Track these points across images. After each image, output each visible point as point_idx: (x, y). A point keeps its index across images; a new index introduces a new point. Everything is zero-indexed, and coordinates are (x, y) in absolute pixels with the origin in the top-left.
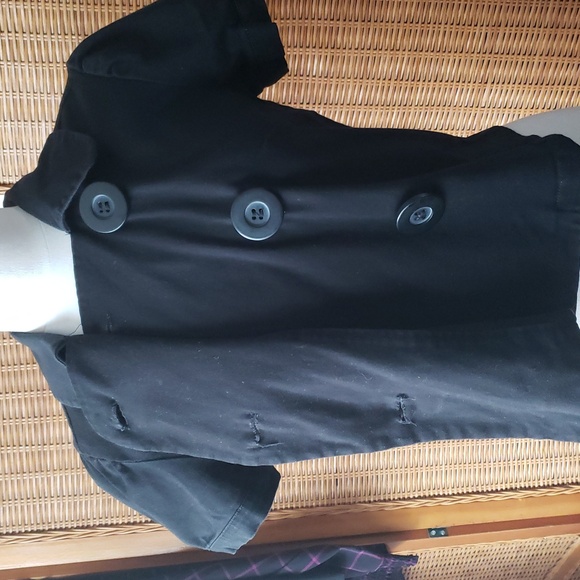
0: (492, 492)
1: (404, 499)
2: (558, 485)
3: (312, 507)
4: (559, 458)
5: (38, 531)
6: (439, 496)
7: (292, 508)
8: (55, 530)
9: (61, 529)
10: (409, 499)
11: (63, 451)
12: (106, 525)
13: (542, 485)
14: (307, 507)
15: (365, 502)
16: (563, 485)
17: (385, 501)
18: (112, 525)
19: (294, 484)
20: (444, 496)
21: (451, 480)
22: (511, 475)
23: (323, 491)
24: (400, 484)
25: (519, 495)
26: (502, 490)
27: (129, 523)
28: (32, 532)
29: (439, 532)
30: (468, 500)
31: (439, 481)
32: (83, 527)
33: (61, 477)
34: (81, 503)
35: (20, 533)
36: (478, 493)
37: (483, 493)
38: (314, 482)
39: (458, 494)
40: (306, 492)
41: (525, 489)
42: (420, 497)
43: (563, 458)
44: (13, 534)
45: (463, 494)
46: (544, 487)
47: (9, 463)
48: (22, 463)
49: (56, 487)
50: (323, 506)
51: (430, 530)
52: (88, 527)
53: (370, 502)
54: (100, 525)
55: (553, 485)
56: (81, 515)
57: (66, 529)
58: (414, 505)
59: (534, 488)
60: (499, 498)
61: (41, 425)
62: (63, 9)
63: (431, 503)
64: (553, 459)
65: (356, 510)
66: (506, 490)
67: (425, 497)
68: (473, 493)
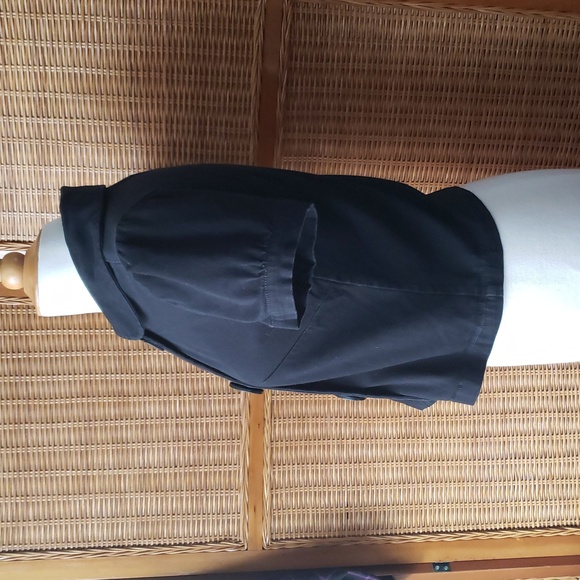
0: (492, 530)
1: (409, 534)
2: (554, 527)
3: (324, 537)
4: (553, 501)
5: (79, 549)
6: (442, 532)
7: (306, 538)
8: (94, 548)
9: (99, 548)
10: (414, 534)
11: (104, 476)
12: (139, 546)
14: (320, 538)
15: (373, 535)
16: (558, 527)
17: (391, 535)
18: (144, 546)
19: (308, 515)
20: (447, 532)
21: (453, 518)
22: (509, 515)
23: (335, 523)
24: (405, 520)
25: (517, 534)
26: (501, 529)
27: (159, 545)
28: (74, 549)
29: (443, 566)
30: (468, 537)
31: (443, 518)
32: (119, 547)
33: (101, 500)
34: (118, 524)
35: (63, 550)
36: (478, 531)
37: (482, 531)
38: (327, 515)
39: (460, 531)
40: (320, 524)
41: (523, 529)
42: (424, 533)
43: (557, 501)
44: (57, 550)
45: (464, 531)
46: (540, 528)
47: (57, 485)
48: (68, 486)
49: (96, 509)
50: (335, 537)
51: (435, 564)
52: (123, 547)
53: (377, 535)
54: (134, 546)
55: (549, 527)
56: (117, 535)
57: (104, 548)
58: (419, 539)
59: (531, 529)
60: (498, 536)
61: (87, 452)
62: (121, 100)
63: (435, 539)
64: (548, 502)
65: (365, 542)
66: (505, 529)
67: (429, 533)
68: (474, 531)
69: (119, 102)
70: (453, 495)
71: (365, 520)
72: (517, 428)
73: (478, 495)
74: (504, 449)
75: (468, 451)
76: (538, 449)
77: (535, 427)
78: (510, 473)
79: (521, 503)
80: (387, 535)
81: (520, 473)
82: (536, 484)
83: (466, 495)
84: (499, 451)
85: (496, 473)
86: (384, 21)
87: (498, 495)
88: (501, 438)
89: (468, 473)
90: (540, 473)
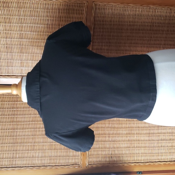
0: (154, 162)
1: (130, 163)
4: (173, 153)
5: (32, 167)
6: (139, 162)
7: (99, 164)
8: (36, 166)
9: (38, 166)
10: (131, 163)
11: (39, 145)
12: (50, 166)
13: (168, 161)
14: (103, 164)
17: (124, 163)
18: (51, 166)
19: (100, 157)
20: (141, 162)
21: (143, 158)
22: (160, 158)
23: (107, 159)
25: (162, 163)
26: (157, 162)
27: (55, 166)
28: (30, 166)
29: (140, 172)
30: (148, 164)
31: (140, 158)
32: (43, 166)
33: (38, 152)
34: (43, 159)
35: (27, 167)
36: (150, 162)
37: (152, 162)
38: (105, 157)
40: (103, 160)
41: (164, 161)
42: (134, 163)
44: (25, 167)
45: (146, 162)
46: (169, 161)
47: (25, 147)
48: (29, 148)
49: (37, 155)
50: (107, 164)
51: (137, 172)
52: (45, 166)
53: (120, 163)
54: (48, 166)
55: (172, 161)
56: (43, 163)
57: (39, 166)
58: (133, 164)
59: (166, 162)
60: (156, 164)
61: (34, 138)
63: (137, 164)
64: (171, 153)
65: (117, 165)
66: (158, 162)
67: (135, 163)
68: (149, 162)
69: (44, 34)
70: (143, 151)
71: (117, 159)
72: (162, 131)
73: (150, 151)
74: (158, 138)
75: (147, 138)
76: (168, 138)
77: (167, 131)
78: (160, 145)
79: (163, 154)
80: (123, 163)
81: (163, 145)
82: (168, 148)
83: (147, 151)
84: (157, 138)
85: (156, 145)
86: (122, 10)
87: (156, 151)
88: (157, 134)
89: (147, 145)
90: (169, 145)
